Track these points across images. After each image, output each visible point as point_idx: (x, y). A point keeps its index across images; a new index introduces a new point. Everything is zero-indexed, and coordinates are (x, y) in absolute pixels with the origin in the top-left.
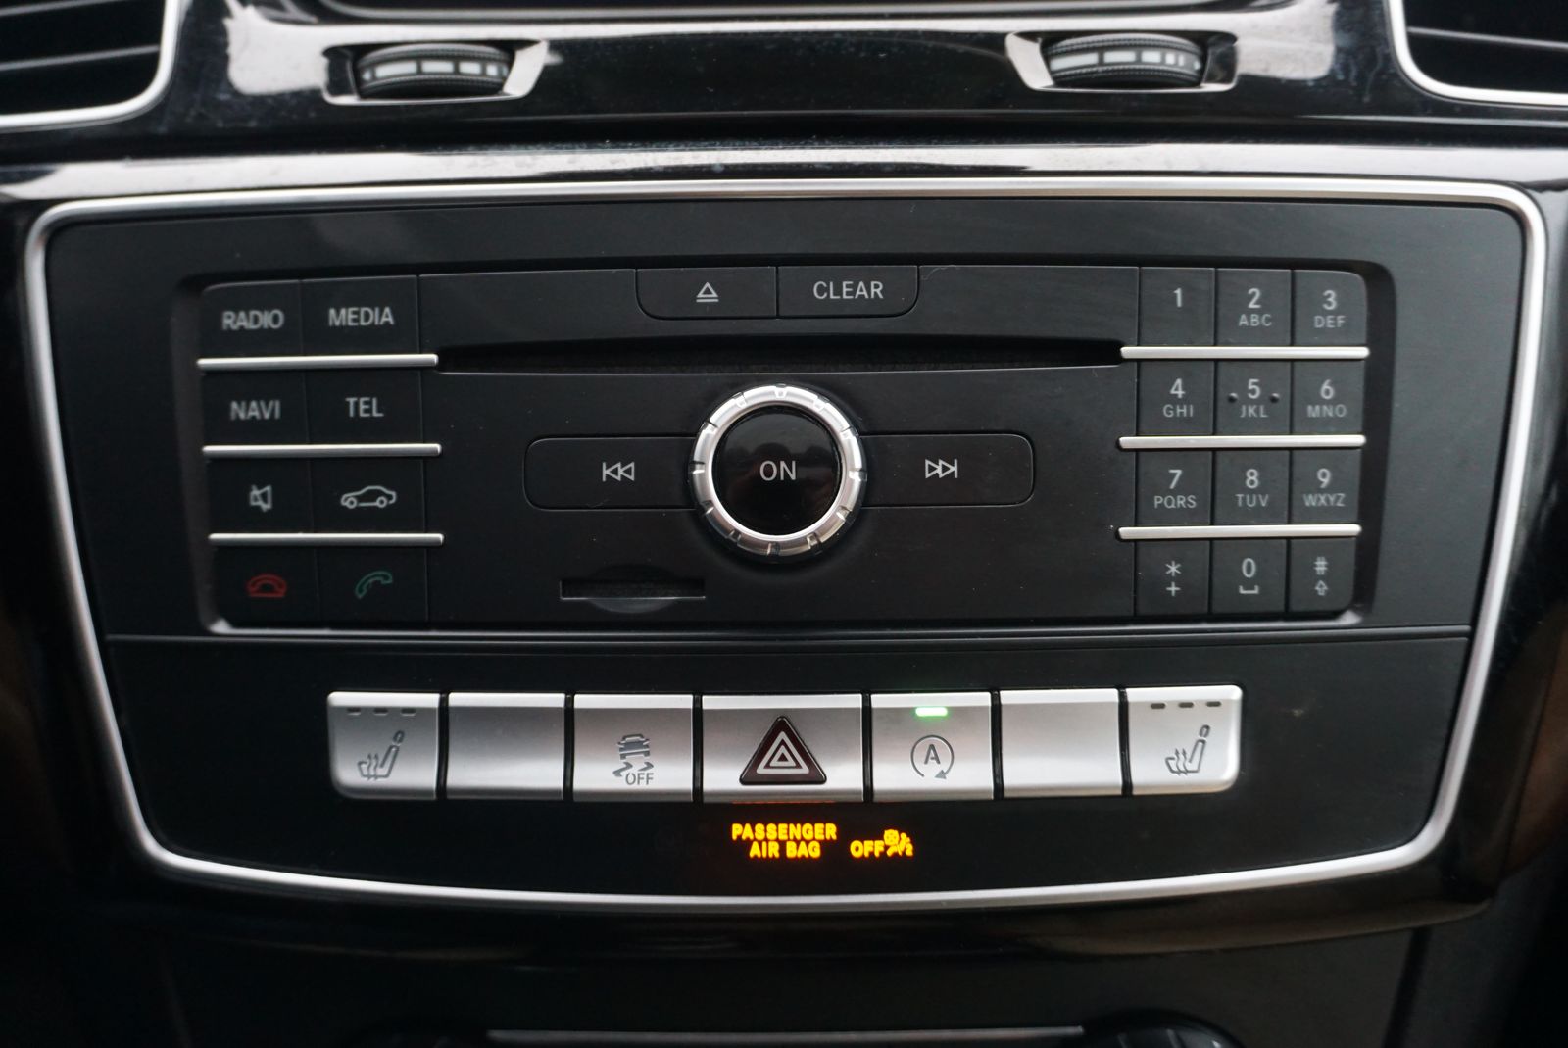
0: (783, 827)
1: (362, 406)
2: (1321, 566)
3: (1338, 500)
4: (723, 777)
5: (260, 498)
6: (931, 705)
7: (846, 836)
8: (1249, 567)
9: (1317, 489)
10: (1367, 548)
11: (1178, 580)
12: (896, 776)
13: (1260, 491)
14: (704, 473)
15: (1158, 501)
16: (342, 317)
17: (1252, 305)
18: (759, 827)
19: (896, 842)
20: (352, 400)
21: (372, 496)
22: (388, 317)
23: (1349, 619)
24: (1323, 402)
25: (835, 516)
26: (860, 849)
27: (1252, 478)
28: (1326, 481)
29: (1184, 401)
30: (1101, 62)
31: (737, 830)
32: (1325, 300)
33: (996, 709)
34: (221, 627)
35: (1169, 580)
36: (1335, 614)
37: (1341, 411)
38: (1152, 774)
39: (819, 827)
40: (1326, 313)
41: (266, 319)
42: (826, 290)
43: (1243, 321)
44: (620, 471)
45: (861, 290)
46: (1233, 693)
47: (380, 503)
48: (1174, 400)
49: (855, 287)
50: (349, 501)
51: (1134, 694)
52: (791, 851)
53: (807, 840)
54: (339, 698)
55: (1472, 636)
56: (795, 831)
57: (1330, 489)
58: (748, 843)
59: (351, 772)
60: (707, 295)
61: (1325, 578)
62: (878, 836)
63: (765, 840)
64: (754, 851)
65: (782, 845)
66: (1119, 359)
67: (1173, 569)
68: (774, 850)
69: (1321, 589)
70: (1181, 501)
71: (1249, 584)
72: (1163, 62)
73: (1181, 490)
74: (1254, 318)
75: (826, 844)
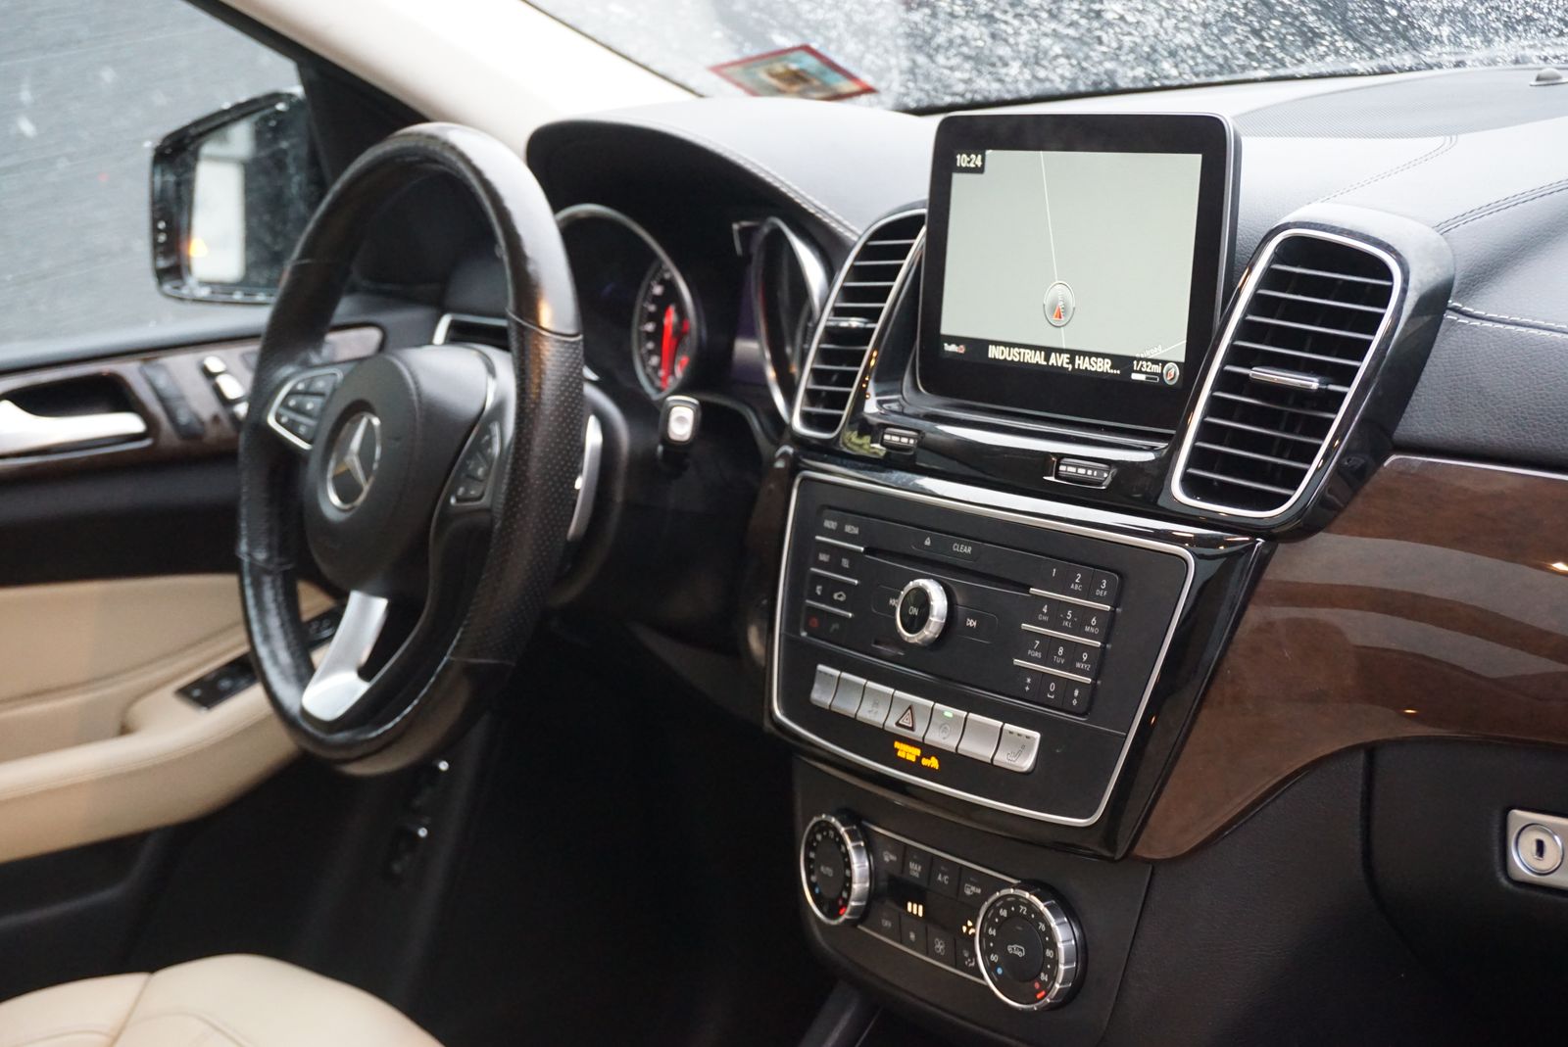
0: (906, 746)
1: (845, 562)
2: (1076, 693)
3: (1087, 667)
5: (818, 590)
6: (949, 712)
7: (923, 755)
8: (1053, 686)
9: (1080, 660)
10: (1095, 691)
11: (1029, 685)
12: (936, 737)
13: (1062, 657)
14: (899, 607)
15: (1030, 652)
16: (848, 529)
17: (1077, 581)
18: (899, 744)
19: (933, 763)
20: (843, 560)
21: (841, 596)
22: (857, 532)
23: (1081, 718)
24: (1091, 625)
26: (925, 762)
27: (1061, 651)
28: (1085, 659)
29: (1046, 614)
30: (1076, 472)
31: (895, 744)
32: (1102, 584)
33: (965, 718)
34: (804, 634)
35: (1026, 684)
36: (1079, 715)
37: (1096, 631)
38: (1003, 759)
39: (916, 750)
40: (1101, 589)
41: (833, 525)
42: (956, 547)
43: (1072, 586)
44: (893, 602)
45: (966, 549)
46: (1037, 735)
47: (842, 599)
48: (1043, 613)
49: (964, 547)
50: (836, 596)
51: (1006, 726)
52: (908, 757)
53: (912, 754)
54: (821, 667)
55: (1126, 737)
56: (909, 749)
57: (1086, 662)
58: (898, 750)
59: (815, 695)
60: (928, 541)
61: (1077, 698)
62: (929, 758)
63: (901, 750)
64: (899, 754)
65: (906, 753)
66: (1029, 592)
67: (1029, 680)
68: (904, 755)
69: (1075, 702)
70: (1036, 654)
71: (1052, 694)
72: (1086, 474)
73: (1037, 650)
74: (1077, 586)
75: (917, 757)
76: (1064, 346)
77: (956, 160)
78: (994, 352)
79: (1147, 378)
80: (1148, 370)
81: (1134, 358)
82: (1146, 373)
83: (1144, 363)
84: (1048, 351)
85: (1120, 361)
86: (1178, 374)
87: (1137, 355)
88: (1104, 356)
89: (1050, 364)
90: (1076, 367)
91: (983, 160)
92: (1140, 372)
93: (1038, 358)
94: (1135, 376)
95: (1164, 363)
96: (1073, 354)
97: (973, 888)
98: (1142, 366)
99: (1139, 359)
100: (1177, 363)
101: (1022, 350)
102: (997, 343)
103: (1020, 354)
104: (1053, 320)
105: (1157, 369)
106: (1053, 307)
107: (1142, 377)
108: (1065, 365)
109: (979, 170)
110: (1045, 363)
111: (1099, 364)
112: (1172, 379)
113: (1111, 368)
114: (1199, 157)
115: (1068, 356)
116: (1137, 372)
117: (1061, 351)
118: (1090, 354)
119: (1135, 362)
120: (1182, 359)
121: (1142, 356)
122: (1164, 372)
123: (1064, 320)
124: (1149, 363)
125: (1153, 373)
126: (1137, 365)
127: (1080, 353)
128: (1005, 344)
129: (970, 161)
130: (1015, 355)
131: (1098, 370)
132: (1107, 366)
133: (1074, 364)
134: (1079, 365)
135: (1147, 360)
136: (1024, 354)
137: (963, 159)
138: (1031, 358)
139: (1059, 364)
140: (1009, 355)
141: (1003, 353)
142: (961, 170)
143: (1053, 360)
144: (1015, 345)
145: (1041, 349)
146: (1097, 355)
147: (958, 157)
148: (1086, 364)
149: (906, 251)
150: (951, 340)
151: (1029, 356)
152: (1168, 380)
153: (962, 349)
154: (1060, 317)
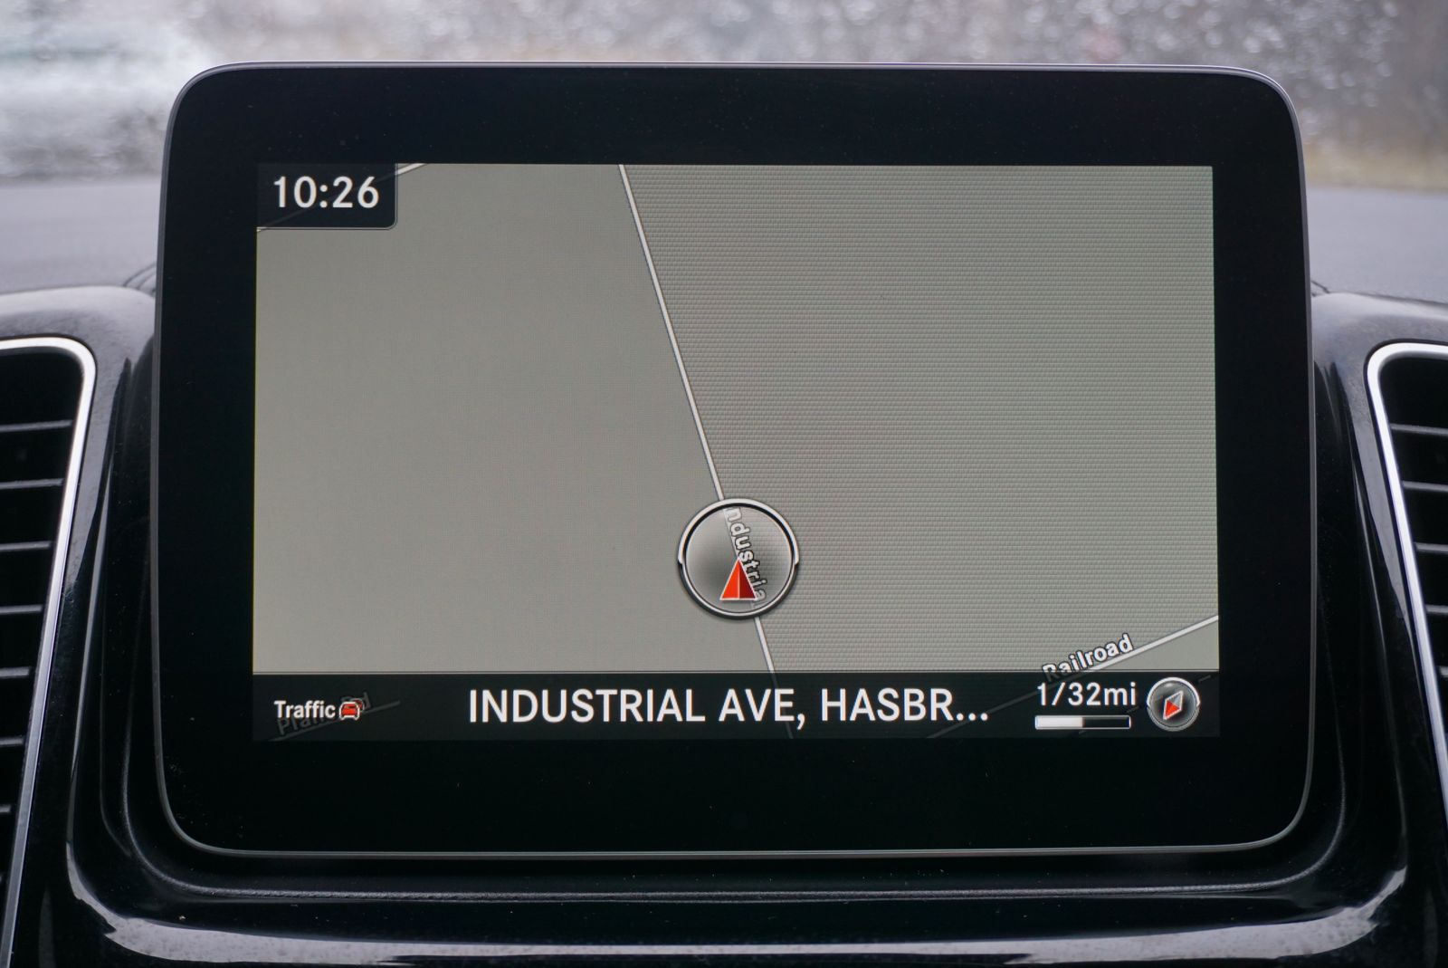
76: (771, 669)
77: (275, 192)
78: (484, 706)
79: (1087, 723)
80: (1092, 702)
81: (1040, 677)
82: (1083, 710)
83: (1077, 685)
84: (709, 688)
85: (968, 687)
86: (1197, 700)
87: (1050, 668)
88: (926, 681)
89: (722, 717)
90: (825, 717)
91: (387, 188)
92: (1064, 709)
93: (674, 708)
94: (1043, 722)
95: (1145, 680)
96: (806, 687)
98: (1067, 693)
99: (1053, 680)
100: (1194, 678)
101: (606, 694)
102: (498, 683)
103: (597, 702)
104: (719, 602)
105: (1126, 696)
106: (716, 571)
107: (1075, 722)
108: (779, 717)
109: (383, 216)
110: (701, 718)
111: (908, 704)
112: (1175, 719)
113: (954, 709)
114: (1207, 172)
115: (791, 691)
116: (1049, 711)
117: (760, 682)
118: (850, 682)
119: (1043, 687)
120: (1211, 663)
121: (1067, 669)
122: (1150, 701)
123: (759, 599)
124: (1095, 685)
125: (1111, 709)
126: (1050, 695)
127: (835, 682)
128: (535, 682)
129: (334, 192)
130: (580, 708)
131: (908, 717)
132: (941, 704)
133: (812, 709)
134: (834, 712)
135: (1084, 678)
136: (615, 701)
137: (303, 190)
138: (643, 709)
139: (758, 716)
140: (554, 710)
141: (525, 706)
142: (295, 218)
143: (730, 707)
144: (573, 681)
145: (679, 682)
146: (901, 681)
147: (281, 183)
148: (862, 706)
149: (53, 455)
150: (299, 687)
151: (631, 705)
152: (1163, 721)
153: (352, 709)
154: (746, 592)
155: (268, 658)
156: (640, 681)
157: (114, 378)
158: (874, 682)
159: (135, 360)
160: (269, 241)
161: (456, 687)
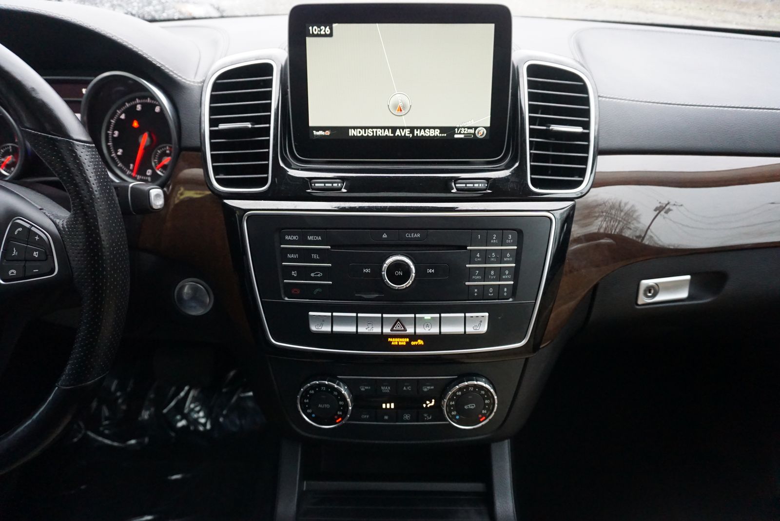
0: (398, 339)
1: (315, 256)
2: (505, 290)
3: (509, 277)
4: (387, 330)
5: (294, 273)
6: (427, 316)
7: (410, 341)
8: (491, 290)
9: (505, 274)
10: (514, 287)
11: (477, 292)
12: (420, 330)
13: (494, 275)
14: (384, 273)
15: (473, 277)
16: (310, 238)
17: (494, 238)
18: (394, 339)
19: (420, 342)
20: (313, 255)
21: (317, 274)
22: (320, 238)
23: (511, 300)
24: (507, 257)
25: (410, 282)
26: (413, 343)
27: (492, 273)
28: (507, 273)
29: (479, 258)
30: (466, 186)
31: (389, 339)
32: (509, 237)
33: (440, 317)
34: (286, 299)
35: (475, 292)
36: (508, 299)
37: (511, 259)
38: (470, 330)
39: (405, 339)
40: (509, 239)
41: (295, 238)
42: (408, 235)
43: (492, 241)
44: (367, 271)
45: (416, 236)
46: (487, 314)
47: (319, 275)
48: (477, 257)
49: (414, 235)
50: (312, 275)
51: (467, 315)
52: (400, 343)
53: (403, 342)
54: (311, 313)
55: (535, 303)
56: (401, 340)
57: (508, 274)
58: (391, 342)
59: (314, 328)
60: (385, 236)
61: (506, 292)
62: (417, 341)
63: (395, 341)
64: (393, 343)
65: (398, 342)
66: (466, 249)
67: (476, 290)
68: (396, 343)
69: (505, 294)
70: (478, 277)
71: (491, 293)
72: (479, 186)
73: (478, 275)
74: (494, 241)
75: (407, 342)
76: (405, 125)
77: (309, 30)
78: (352, 132)
79: (465, 136)
80: (466, 132)
81: (456, 127)
82: (464, 134)
83: (463, 129)
84: (394, 129)
85: (443, 129)
86: (485, 132)
87: (458, 126)
88: (434, 128)
89: (396, 135)
90: (415, 135)
91: (331, 29)
92: (460, 133)
93: (388, 133)
94: (456, 136)
95: (476, 128)
96: (412, 129)
97: (429, 387)
98: (461, 131)
99: (458, 128)
100: (485, 128)
101: (375, 130)
102: (354, 128)
103: (373, 132)
104: (396, 112)
105: (472, 131)
106: (395, 107)
107: (462, 136)
108: (407, 135)
109: (331, 35)
110: (392, 135)
111: (431, 132)
112: (481, 135)
113: (440, 133)
114: (492, 26)
115: (409, 130)
116: (457, 134)
117: (403, 128)
118: (421, 128)
119: (456, 129)
120: (488, 125)
121: (461, 126)
122: (476, 132)
123: (403, 112)
124: (466, 129)
125: (469, 134)
126: (458, 131)
127: (417, 128)
128: (361, 128)
129: (321, 30)
130: (370, 133)
131: (431, 135)
132: (437, 133)
133: (413, 134)
134: (417, 134)
135: (464, 128)
136: (376, 132)
137: (314, 29)
138: (381, 133)
139: (403, 134)
140: (365, 133)
141: (360, 132)
142: (314, 35)
143: (398, 133)
144: (368, 128)
145: (388, 128)
146: (430, 128)
147: (310, 28)
148: (422, 133)
149: (269, 84)
150: (318, 129)
151: (380, 132)
152: (479, 136)
153: (328, 133)
154: (401, 111)
155: (311, 124)
156: (381, 128)
157: (280, 68)
158: (425, 128)
159: (283, 64)
160: (308, 39)
161: (346, 129)
